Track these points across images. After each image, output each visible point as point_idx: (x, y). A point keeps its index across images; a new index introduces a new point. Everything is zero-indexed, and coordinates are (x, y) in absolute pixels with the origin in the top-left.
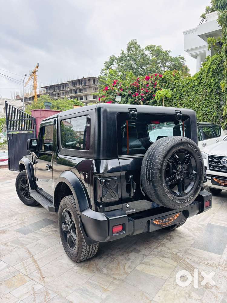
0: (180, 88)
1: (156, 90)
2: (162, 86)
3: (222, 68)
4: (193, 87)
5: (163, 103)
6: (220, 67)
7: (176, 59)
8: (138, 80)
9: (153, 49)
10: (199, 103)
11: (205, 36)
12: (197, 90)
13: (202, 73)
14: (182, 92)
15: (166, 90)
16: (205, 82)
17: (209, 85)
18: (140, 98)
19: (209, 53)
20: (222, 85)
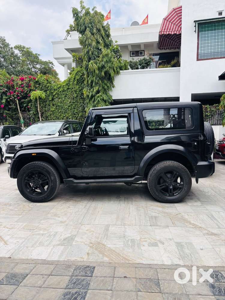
0: (52, 91)
1: (31, 90)
2: (36, 88)
3: (84, 79)
4: (63, 91)
5: (38, 103)
6: (82, 78)
7: (46, 63)
8: (12, 79)
9: (23, 49)
10: (69, 105)
11: (71, 50)
12: (66, 94)
13: (69, 80)
14: (54, 94)
15: (41, 91)
16: (72, 89)
17: (76, 91)
18: (15, 96)
19: (74, 65)
20: (84, 92)
